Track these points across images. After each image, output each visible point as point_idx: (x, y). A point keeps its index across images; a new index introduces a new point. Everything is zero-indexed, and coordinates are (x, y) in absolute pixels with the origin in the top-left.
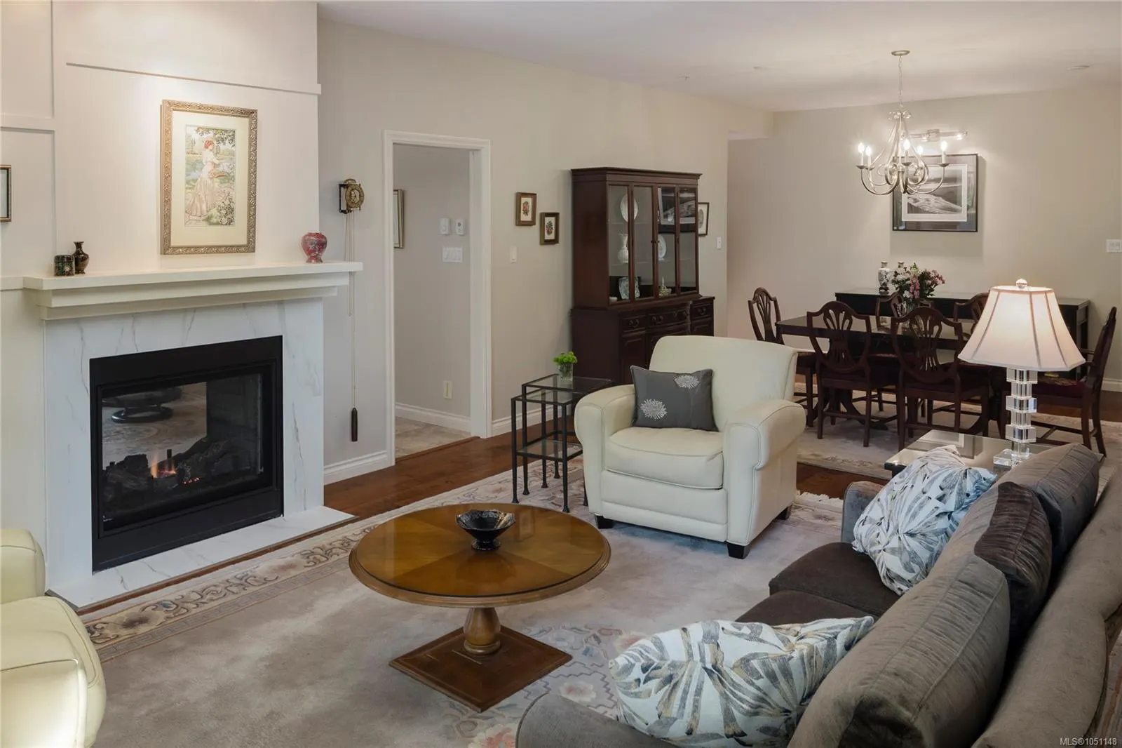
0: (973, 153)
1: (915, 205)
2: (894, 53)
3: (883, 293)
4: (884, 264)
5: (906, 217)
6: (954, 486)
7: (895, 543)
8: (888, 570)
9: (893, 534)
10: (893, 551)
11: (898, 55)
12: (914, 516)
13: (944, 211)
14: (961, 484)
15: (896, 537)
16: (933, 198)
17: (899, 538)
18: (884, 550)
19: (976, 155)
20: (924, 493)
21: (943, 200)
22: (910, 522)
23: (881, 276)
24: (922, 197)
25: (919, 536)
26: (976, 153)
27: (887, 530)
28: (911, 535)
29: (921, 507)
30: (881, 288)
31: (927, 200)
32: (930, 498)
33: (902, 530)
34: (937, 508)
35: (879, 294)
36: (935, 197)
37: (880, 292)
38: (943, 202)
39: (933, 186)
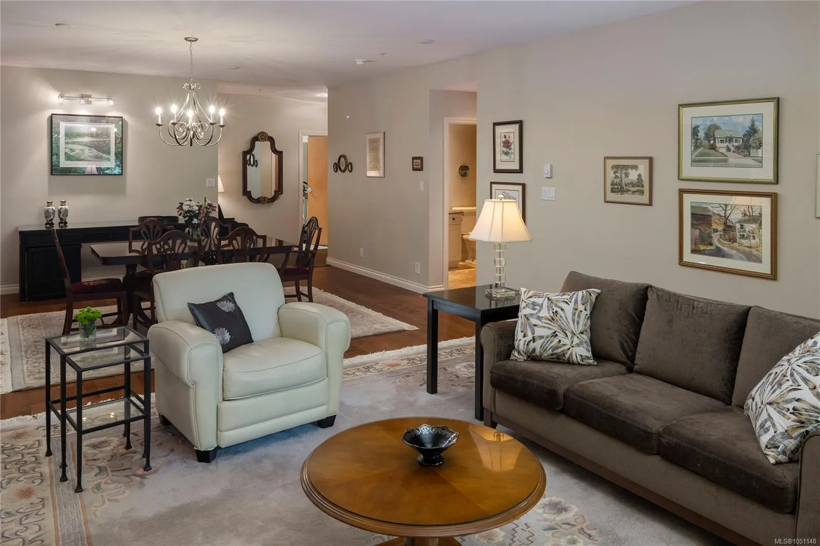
0: (119, 116)
1: (72, 154)
2: (186, 39)
3: (49, 228)
4: (49, 204)
5: (64, 163)
6: (588, 301)
7: (576, 341)
8: (581, 356)
9: (572, 337)
10: (578, 345)
11: (189, 41)
12: (578, 323)
13: (96, 159)
14: (590, 299)
15: (575, 338)
16: (87, 150)
17: (578, 337)
18: (572, 347)
19: (122, 117)
20: (576, 310)
21: (95, 151)
22: (578, 327)
23: (47, 213)
24: (78, 148)
25: (585, 332)
26: (121, 116)
27: (567, 336)
28: (582, 333)
29: (579, 316)
30: (46, 224)
31: (81, 150)
32: (581, 311)
33: (577, 332)
34: (586, 315)
35: (45, 229)
36: (88, 148)
37: (46, 227)
38: (95, 152)
39: (87, 139)
